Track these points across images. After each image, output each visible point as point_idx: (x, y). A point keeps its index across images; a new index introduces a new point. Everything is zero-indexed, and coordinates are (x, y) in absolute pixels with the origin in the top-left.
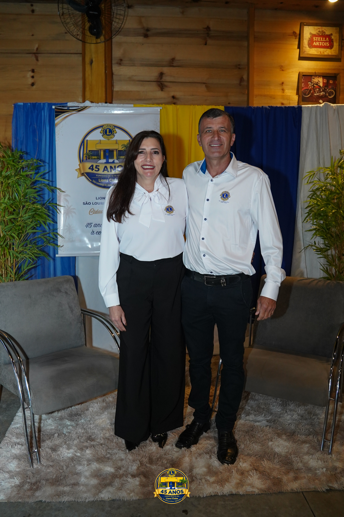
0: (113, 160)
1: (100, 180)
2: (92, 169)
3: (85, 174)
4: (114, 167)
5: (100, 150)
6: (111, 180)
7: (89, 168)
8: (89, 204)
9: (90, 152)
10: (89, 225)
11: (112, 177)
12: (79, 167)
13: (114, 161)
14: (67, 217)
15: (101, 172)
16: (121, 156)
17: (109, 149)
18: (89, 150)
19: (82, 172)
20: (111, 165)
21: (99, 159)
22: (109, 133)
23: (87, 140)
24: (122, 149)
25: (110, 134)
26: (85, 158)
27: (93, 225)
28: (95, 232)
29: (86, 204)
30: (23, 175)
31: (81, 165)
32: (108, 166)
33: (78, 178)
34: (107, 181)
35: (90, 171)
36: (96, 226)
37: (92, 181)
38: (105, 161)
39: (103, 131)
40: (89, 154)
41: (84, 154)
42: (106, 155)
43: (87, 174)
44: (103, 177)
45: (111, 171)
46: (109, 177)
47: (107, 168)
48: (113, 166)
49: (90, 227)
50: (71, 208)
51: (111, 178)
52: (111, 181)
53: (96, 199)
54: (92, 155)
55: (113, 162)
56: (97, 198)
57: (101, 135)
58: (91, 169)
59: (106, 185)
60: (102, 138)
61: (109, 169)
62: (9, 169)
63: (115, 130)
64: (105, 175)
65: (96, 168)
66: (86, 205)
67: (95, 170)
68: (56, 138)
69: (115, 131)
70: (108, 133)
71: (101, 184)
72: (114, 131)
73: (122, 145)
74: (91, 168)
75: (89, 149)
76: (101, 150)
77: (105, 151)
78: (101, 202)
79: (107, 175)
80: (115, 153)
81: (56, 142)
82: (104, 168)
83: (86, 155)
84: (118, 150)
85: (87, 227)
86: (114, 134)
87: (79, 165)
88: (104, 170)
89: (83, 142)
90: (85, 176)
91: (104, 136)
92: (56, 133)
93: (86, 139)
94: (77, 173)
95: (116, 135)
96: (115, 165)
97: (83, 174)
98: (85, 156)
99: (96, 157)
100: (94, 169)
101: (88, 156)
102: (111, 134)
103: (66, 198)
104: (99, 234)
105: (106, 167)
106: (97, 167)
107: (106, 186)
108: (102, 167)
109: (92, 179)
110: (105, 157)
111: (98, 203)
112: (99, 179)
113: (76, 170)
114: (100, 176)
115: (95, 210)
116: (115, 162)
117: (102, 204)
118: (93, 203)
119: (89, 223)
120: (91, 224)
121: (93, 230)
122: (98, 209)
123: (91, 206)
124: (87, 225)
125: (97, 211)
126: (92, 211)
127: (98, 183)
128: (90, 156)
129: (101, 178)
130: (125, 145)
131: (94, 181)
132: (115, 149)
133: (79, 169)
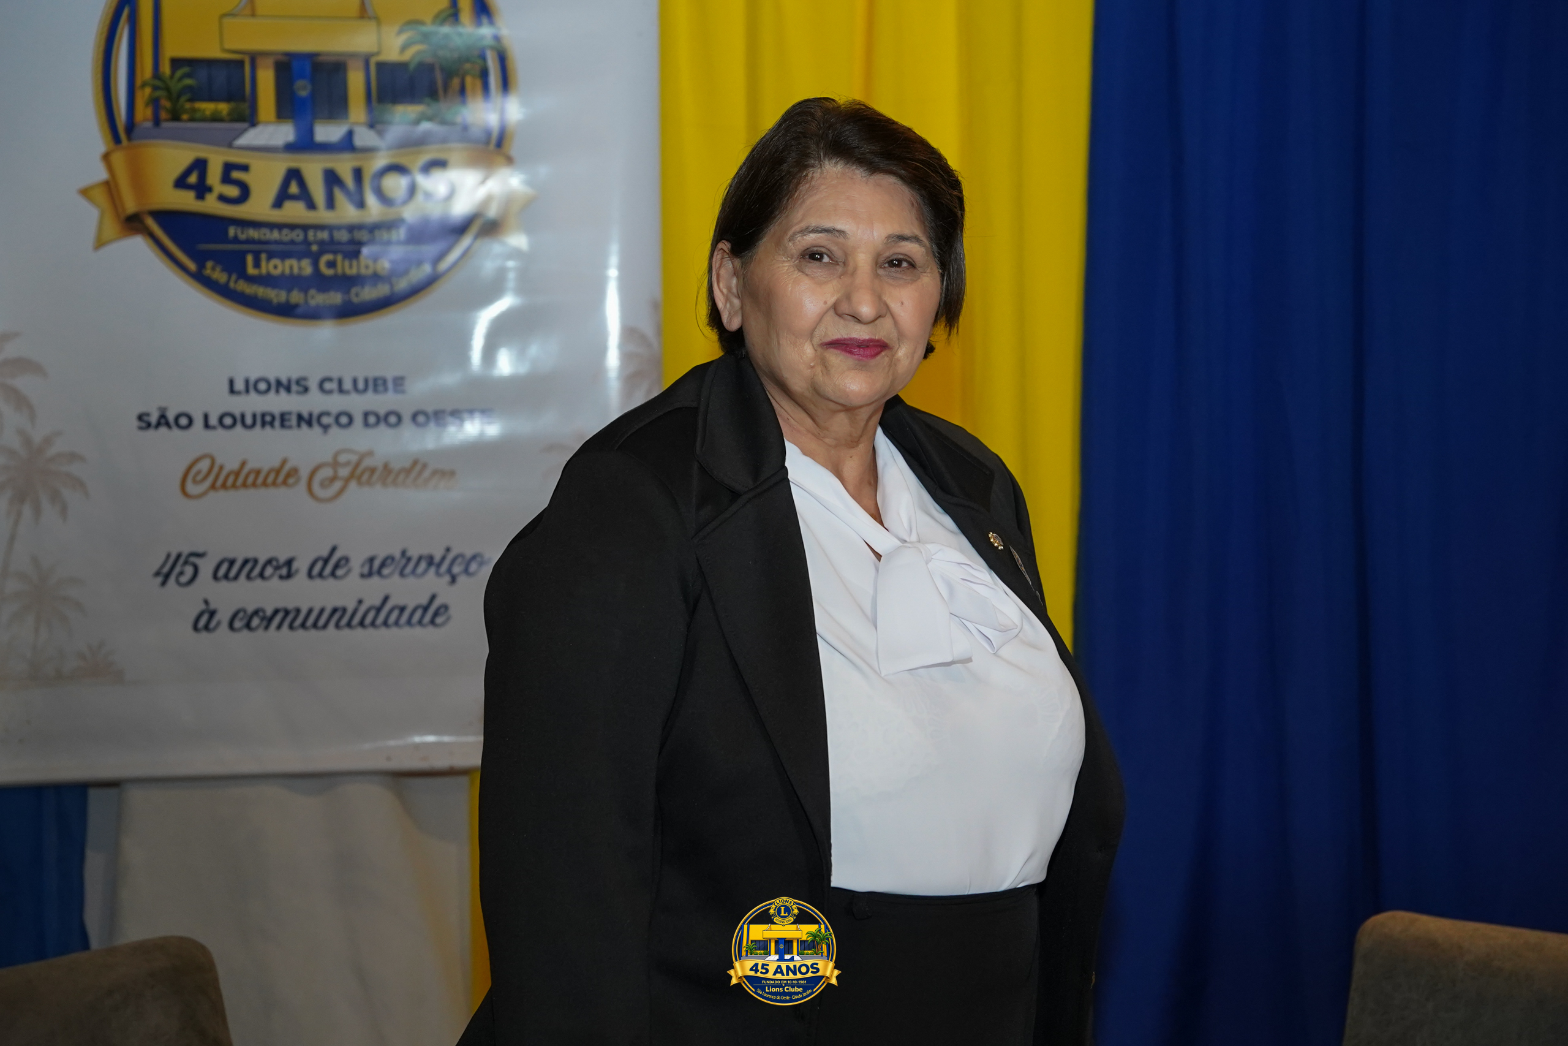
0: (344, 129)
1: (257, 265)
2: (202, 190)
3: (150, 222)
4: (347, 178)
5: (254, 57)
6: (331, 264)
7: (181, 183)
8: (183, 421)
9: (179, 73)
10: (177, 569)
11: (339, 243)
12: (103, 175)
13: (350, 134)
14: (20, 513)
15: (259, 207)
17: (316, 55)
18: (172, 60)
19: (131, 206)
20: (329, 165)
21: (243, 120)
24: (406, 57)
26: (143, 113)
27: (206, 567)
28: (223, 616)
29: (158, 425)
31: (118, 158)
32: (313, 169)
33: (100, 243)
34: (305, 269)
35: (186, 200)
36: (231, 575)
37: (201, 266)
38: (286, 133)
40: (176, 87)
41: (138, 82)
42: (294, 93)
43: (170, 219)
44: (275, 242)
45: (332, 204)
46: (321, 243)
47: (302, 184)
49: (184, 579)
50: (51, 452)
51: (335, 253)
53: (232, 391)
54: (197, 95)
56: (239, 385)
58: (189, 187)
59: (295, 297)
61: (318, 191)
64: (292, 227)
65: (226, 179)
66: (163, 430)
67: (222, 198)
71: (261, 291)
73: (400, 32)
74: (193, 179)
75: (173, 49)
76: (260, 62)
77: (287, 67)
78: (263, 415)
79: (305, 228)
80: (356, 81)
82: (286, 184)
83: (155, 88)
84: (376, 63)
85: (164, 583)
87: (106, 157)
88: (283, 196)
90: (151, 236)
94: (90, 215)
96: (356, 164)
97: (133, 223)
98: (143, 95)
99: (223, 107)
100: (210, 189)
101: (170, 97)
103: (18, 384)
104: (248, 625)
105: (294, 175)
106: (236, 175)
107: (297, 305)
108: (265, 179)
109: (200, 258)
110: (288, 105)
111: (243, 416)
112: (250, 259)
113: (85, 192)
114: (253, 233)
115: (221, 468)
116: (358, 141)
117: (272, 424)
118: (206, 417)
119: (179, 556)
120: (193, 559)
121: (206, 602)
122: (243, 464)
123: (197, 440)
124: (166, 570)
125: (237, 474)
126: (199, 472)
127: (242, 286)
128: (183, 99)
129: (262, 250)
130: (424, 29)
131: (213, 269)
132: (353, 55)
133: (107, 183)
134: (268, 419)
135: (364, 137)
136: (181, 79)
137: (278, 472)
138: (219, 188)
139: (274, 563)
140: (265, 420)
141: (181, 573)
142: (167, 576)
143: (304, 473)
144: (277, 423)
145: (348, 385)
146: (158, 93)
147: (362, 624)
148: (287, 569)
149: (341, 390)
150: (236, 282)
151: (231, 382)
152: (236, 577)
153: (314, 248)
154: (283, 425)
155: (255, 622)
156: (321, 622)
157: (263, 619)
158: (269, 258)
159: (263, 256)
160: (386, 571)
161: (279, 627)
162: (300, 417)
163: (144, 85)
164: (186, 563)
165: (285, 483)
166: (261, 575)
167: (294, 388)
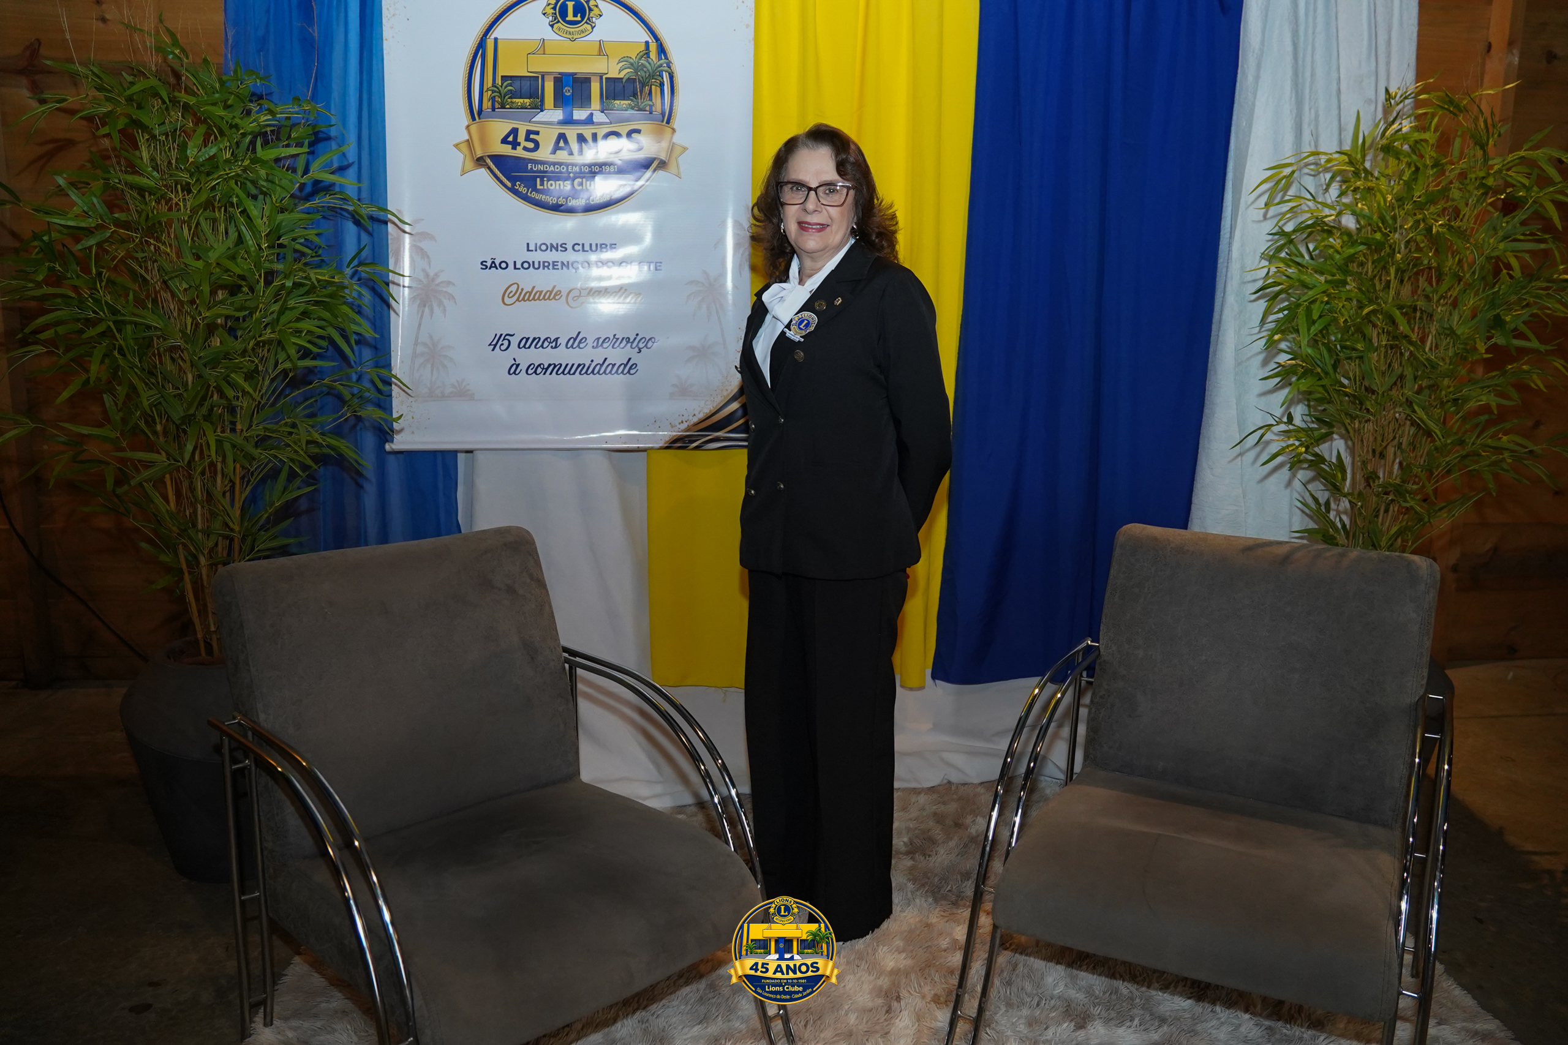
0: (588, 112)
1: (542, 184)
2: (515, 144)
3: (488, 161)
4: (589, 138)
5: (544, 75)
6: (580, 184)
7: (504, 141)
8: (503, 265)
9: (505, 84)
10: (500, 342)
11: (584, 173)
12: (467, 137)
13: (591, 115)
14: (423, 312)
15: (544, 153)
16: (615, 100)
17: (576, 74)
18: (502, 76)
19: (479, 154)
20: (580, 132)
21: (538, 109)
22: (575, 15)
23: (496, 39)
24: (621, 75)
25: (579, 18)
26: (487, 104)
27: (514, 341)
28: (523, 367)
29: (491, 267)
30: (264, 158)
31: (473, 128)
32: (571, 133)
33: (463, 173)
34: (567, 186)
35: (507, 150)
36: (527, 346)
37: (514, 185)
38: (558, 115)
39: (554, 8)
40: (503, 91)
41: (485, 89)
42: (563, 94)
43: (498, 160)
44: (552, 172)
45: (581, 151)
46: (575, 173)
47: (566, 141)
48: (587, 133)
49: (503, 348)
50: (438, 280)
51: (582, 178)
52: (579, 188)
53: (528, 250)
54: (514, 95)
55: (589, 121)
56: (532, 247)
57: (546, 21)
58: (508, 143)
59: (561, 201)
60: (549, 34)
61: (574, 145)
62: (212, 137)
63: (597, 6)
64: (560, 164)
65: (527, 139)
66: (494, 269)
67: (525, 149)
68: (384, 28)
69: (595, 9)
70: (570, 17)
71: (543, 197)
72: (591, 10)
73: (620, 61)
74: (510, 139)
75: (501, 72)
76: (546, 77)
77: (560, 80)
78: (544, 262)
79: (567, 165)
80: (595, 87)
81: (386, 45)
82: (558, 141)
83: (493, 92)
84: (606, 78)
85: (493, 350)
86: (594, 19)
87: (468, 127)
88: (556, 148)
89: (481, 45)
90: (489, 168)
91: (556, 26)
92: (385, 12)
93: (493, 37)
94: (459, 158)
95: (598, 22)
96: (594, 131)
97: (480, 162)
98: (487, 95)
99: (527, 101)
100: (519, 144)
101: (500, 96)
102: (583, 17)
103: (423, 245)
104: (535, 372)
105: (562, 137)
106: (532, 136)
107: (562, 205)
108: (547, 139)
109: (513, 180)
110: (560, 100)
111: (533, 262)
112: (538, 180)
113: (456, 146)
114: (541, 167)
115: (522, 290)
116: (595, 120)
117: (548, 267)
118: (515, 262)
119: (501, 335)
120: (507, 337)
121: (514, 359)
122: (534, 287)
123: (510, 275)
124: (494, 343)
125: (530, 293)
126: (511, 292)
127: (534, 195)
128: (507, 97)
129: (544, 176)
130: (631, 61)
131: (520, 185)
132: (595, 74)
133: (468, 141)
134: (546, 264)
135: (599, 117)
136: (506, 87)
137: (551, 292)
138: (524, 143)
139: (549, 340)
140: (545, 265)
141: (502, 344)
142: (495, 345)
143: (564, 294)
144: (551, 267)
145: (587, 248)
146: (493, 95)
147: (593, 372)
148: (555, 343)
149: (584, 251)
150: (531, 193)
151: (528, 244)
152: (529, 347)
153: (571, 175)
154: (554, 269)
155: (539, 370)
156: (572, 371)
157: (543, 369)
158: (548, 181)
159: (545, 179)
160: (605, 345)
161: (551, 374)
162: (563, 263)
163: (488, 90)
164: (504, 339)
165: (554, 298)
166: (542, 346)
167: (560, 248)
